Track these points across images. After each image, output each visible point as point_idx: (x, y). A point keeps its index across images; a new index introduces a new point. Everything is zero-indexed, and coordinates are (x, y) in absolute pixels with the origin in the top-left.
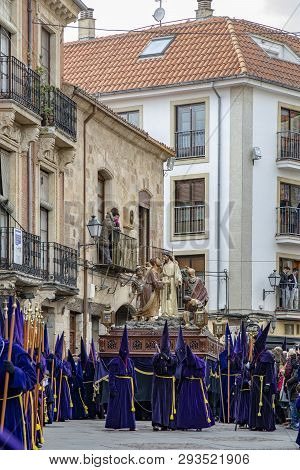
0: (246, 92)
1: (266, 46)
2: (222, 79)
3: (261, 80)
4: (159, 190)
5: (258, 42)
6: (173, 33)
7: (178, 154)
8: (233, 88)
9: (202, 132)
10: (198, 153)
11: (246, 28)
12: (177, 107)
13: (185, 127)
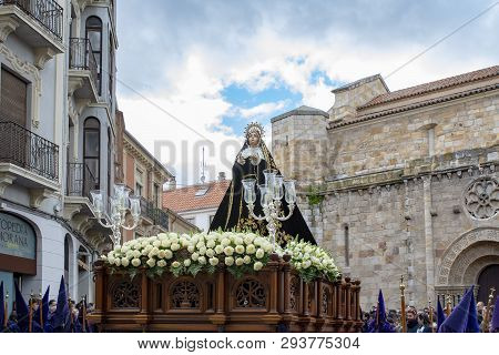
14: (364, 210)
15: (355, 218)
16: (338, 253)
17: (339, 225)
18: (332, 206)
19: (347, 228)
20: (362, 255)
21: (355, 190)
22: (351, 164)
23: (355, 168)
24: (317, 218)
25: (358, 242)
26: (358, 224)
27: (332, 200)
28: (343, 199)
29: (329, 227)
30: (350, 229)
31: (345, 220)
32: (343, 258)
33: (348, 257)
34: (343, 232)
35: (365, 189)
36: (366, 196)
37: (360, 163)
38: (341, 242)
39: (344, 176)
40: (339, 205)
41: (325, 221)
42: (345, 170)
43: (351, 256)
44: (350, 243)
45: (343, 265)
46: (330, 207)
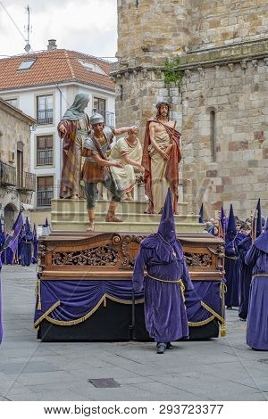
0: (75, 89)
1: (86, 65)
2: (62, 82)
3: (83, 83)
4: (28, 141)
5: (82, 63)
6: (35, 58)
7: (38, 122)
8: (68, 86)
9: (52, 110)
10: (49, 121)
11: (74, 55)
12: (37, 97)
13: (42, 107)
14: (236, 90)
15: (225, 100)
16: (202, 145)
17: (203, 109)
18: (195, 84)
19: (213, 113)
20: (233, 147)
21: (223, 64)
22: (219, 30)
23: (225, 35)
24: (176, 100)
25: (228, 131)
26: (228, 107)
27: (195, 76)
28: (208, 74)
29: (191, 112)
30: (218, 115)
31: (212, 102)
32: (208, 152)
33: (215, 150)
34: (208, 117)
35: (237, 62)
36: (238, 71)
37: (231, 29)
38: (206, 132)
39: (210, 46)
40: (203, 84)
41: (186, 103)
42: (212, 38)
43: (218, 149)
44: (218, 132)
45: (208, 160)
46: (191, 86)
